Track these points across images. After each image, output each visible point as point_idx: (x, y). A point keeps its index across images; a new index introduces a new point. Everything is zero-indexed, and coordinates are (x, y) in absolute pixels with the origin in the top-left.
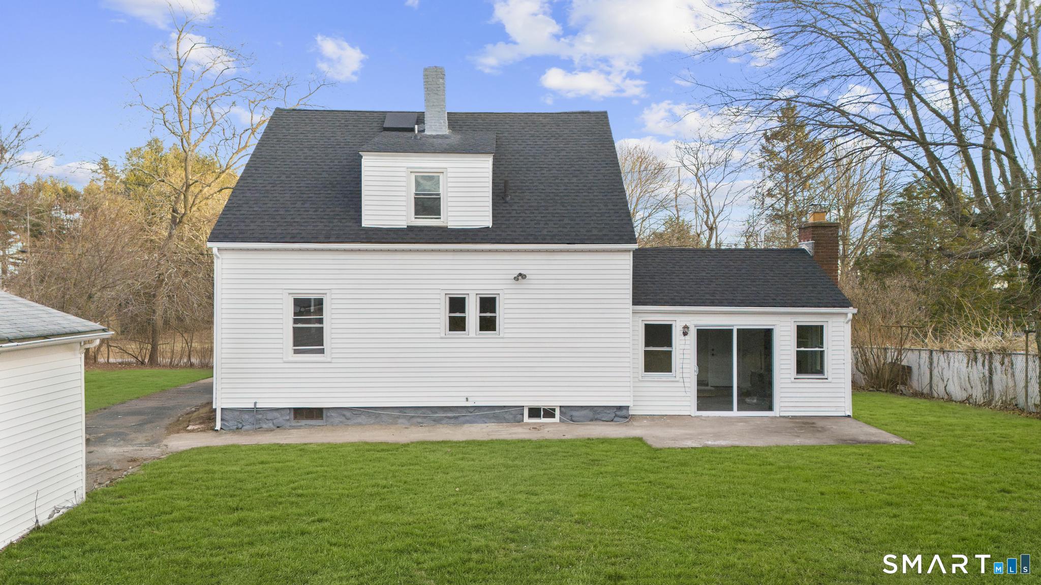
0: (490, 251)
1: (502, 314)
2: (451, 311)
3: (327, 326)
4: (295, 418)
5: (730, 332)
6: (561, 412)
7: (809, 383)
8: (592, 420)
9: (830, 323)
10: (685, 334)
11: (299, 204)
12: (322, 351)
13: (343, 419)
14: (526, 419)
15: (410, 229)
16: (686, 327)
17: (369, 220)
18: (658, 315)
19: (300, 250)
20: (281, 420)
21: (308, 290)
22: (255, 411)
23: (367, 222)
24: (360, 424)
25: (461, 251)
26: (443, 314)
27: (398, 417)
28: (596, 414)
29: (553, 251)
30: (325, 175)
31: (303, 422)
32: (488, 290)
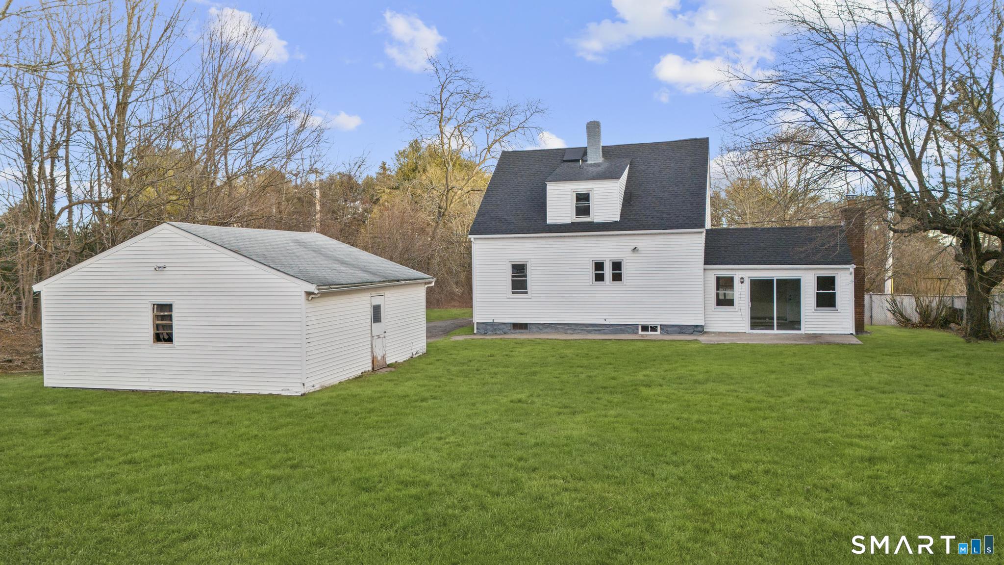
0: (617, 235)
1: (625, 271)
2: (596, 270)
3: (529, 279)
4: (514, 328)
5: (773, 280)
6: (661, 328)
7: (826, 314)
8: (679, 333)
9: (839, 275)
10: (742, 282)
11: (514, 212)
12: (526, 293)
13: (538, 330)
14: (640, 332)
15: (573, 224)
16: (742, 278)
17: (551, 220)
18: (724, 271)
19: (515, 238)
20: (506, 330)
21: (519, 259)
22: (493, 324)
23: (550, 221)
24: (547, 333)
25: (601, 235)
26: (591, 272)
27: (568, 329)
28: (682, 329)
29: (655, 234)
30: (529, 193)
31: (518, 331)
32: (616, 257)
